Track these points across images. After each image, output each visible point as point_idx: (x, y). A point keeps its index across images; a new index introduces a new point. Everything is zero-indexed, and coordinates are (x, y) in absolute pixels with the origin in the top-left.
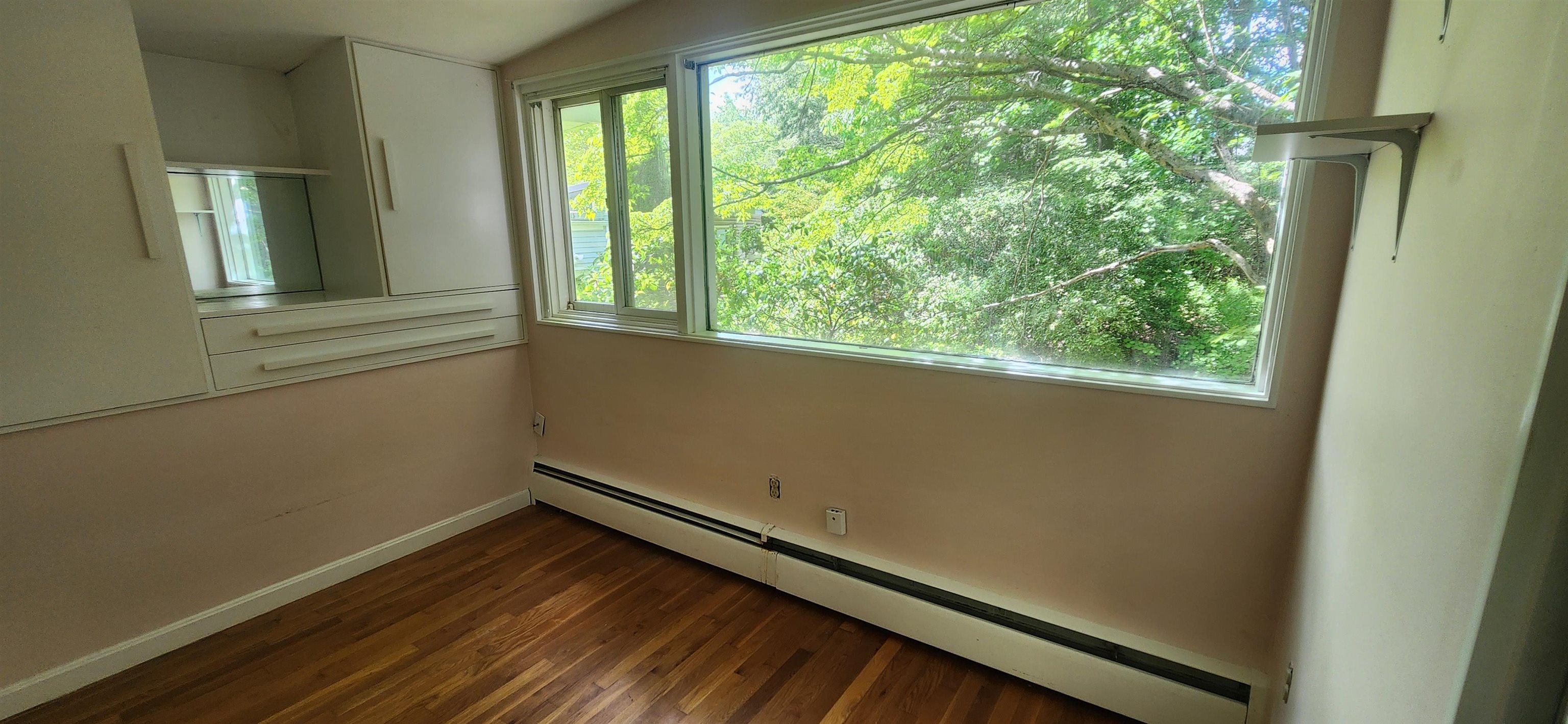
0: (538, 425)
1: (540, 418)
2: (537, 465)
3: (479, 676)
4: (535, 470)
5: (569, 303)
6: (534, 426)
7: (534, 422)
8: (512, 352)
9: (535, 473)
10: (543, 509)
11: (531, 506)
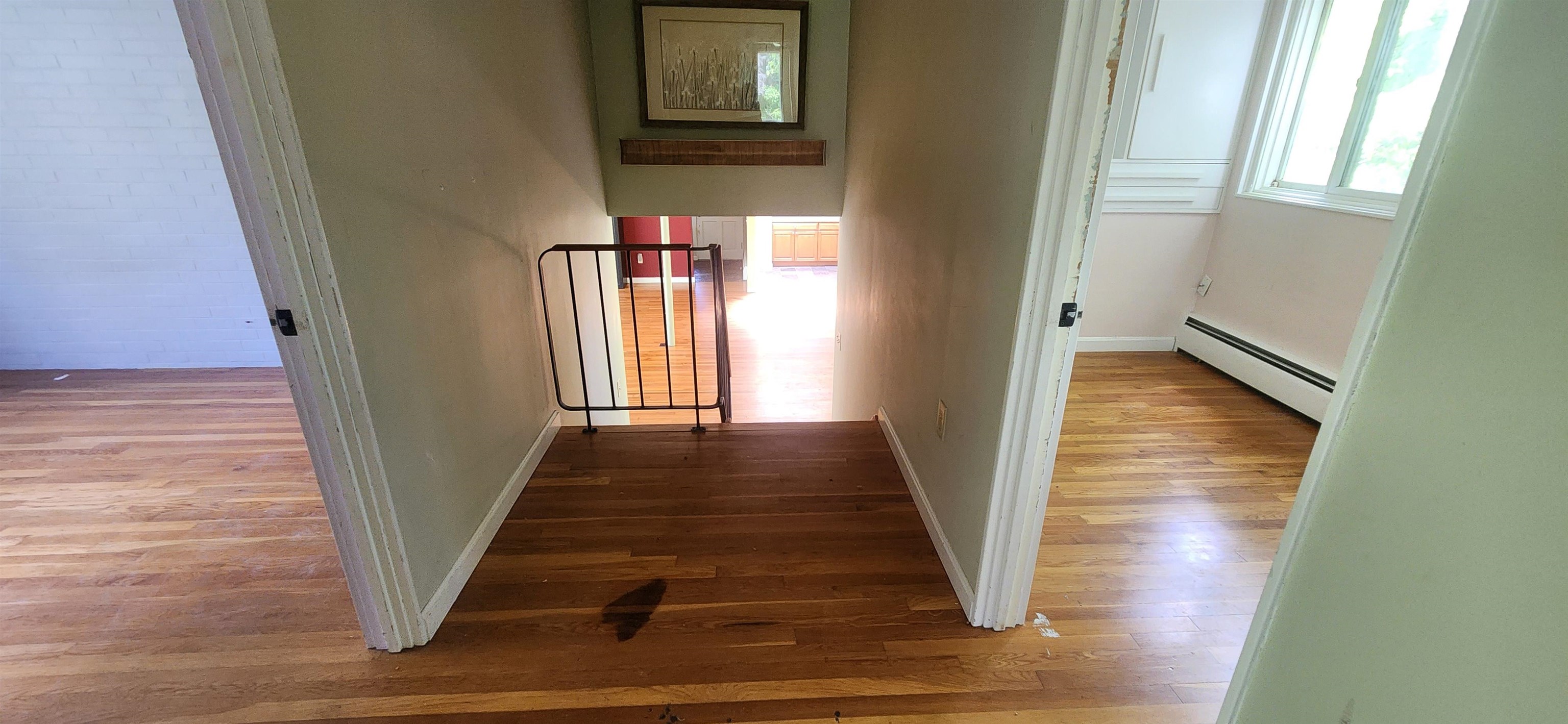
0: (1203, 286)
1: (1207, 281)
2: (1190, 319)
3: (1120, 424)
4: (1186, 323)
5: (1275, 181)
6: (1200, 286)
7: (1200, 283)
8: (1204, 219)
9: (1186, 325)
10: (1182, 355)
11: (1172, 352)
